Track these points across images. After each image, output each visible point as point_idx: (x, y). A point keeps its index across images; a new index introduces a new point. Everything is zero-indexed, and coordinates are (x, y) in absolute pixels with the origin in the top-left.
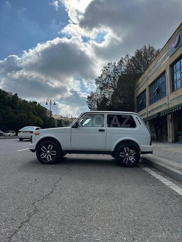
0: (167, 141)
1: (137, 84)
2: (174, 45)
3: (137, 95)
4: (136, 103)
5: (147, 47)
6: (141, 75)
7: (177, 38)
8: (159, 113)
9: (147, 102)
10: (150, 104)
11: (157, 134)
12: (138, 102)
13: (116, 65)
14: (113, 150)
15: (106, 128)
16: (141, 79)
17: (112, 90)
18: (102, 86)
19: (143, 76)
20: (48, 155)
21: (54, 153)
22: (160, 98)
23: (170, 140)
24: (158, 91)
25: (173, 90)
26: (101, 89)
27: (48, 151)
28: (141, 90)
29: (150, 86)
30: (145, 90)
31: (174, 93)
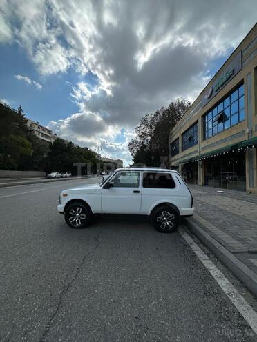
0: (197, 183)
1: (171, 133)
2: (206, 97)
3: (170, 142)
4: (170, 149)
5: (180, 100)
6: (174, 125)
7: (211, 90)
8: (191, 159)
9: (180, 149)
10: (183, 151)
11: (188, 177)
12: (172, 148)
13: (153, 116)
14: (149, 214)
15: (141, 188)
16: (174, 129)
17: (150, 138)
18: (141, 134)
19: (176, 126)
20: (77, 218)
21: (84, 217)
22: (192, 146)
23: (200, 183)
24: (190, 139)
25: (204, 138)
26: (140, 136)
27: (78, 215)
28: (175, 138)
29: (183, 135)
30: (178, 138)
31: (205, 142)
